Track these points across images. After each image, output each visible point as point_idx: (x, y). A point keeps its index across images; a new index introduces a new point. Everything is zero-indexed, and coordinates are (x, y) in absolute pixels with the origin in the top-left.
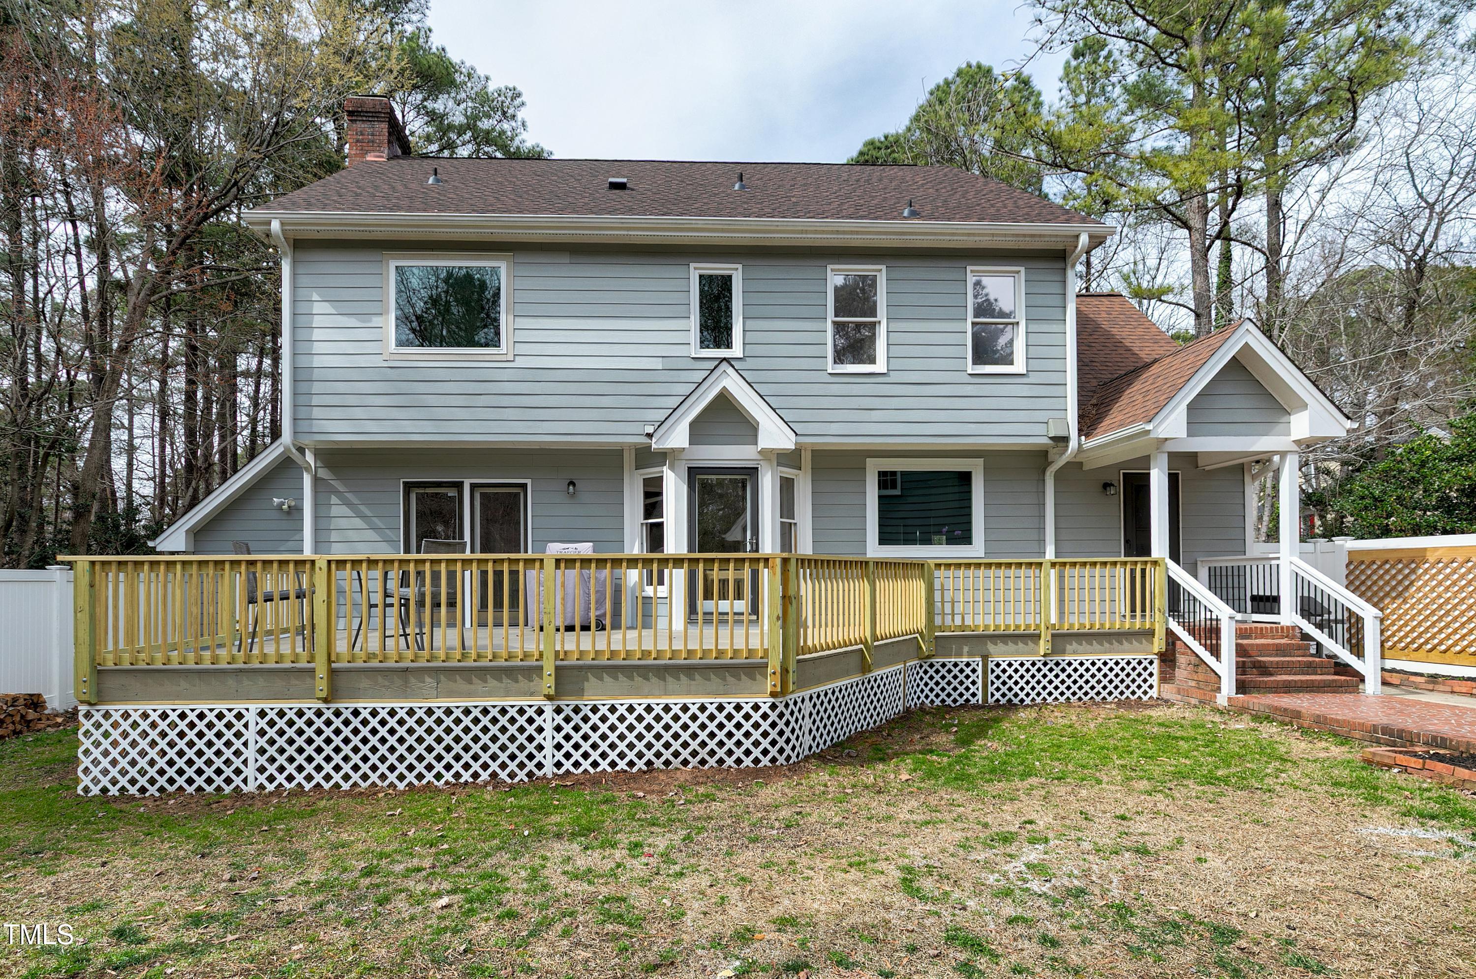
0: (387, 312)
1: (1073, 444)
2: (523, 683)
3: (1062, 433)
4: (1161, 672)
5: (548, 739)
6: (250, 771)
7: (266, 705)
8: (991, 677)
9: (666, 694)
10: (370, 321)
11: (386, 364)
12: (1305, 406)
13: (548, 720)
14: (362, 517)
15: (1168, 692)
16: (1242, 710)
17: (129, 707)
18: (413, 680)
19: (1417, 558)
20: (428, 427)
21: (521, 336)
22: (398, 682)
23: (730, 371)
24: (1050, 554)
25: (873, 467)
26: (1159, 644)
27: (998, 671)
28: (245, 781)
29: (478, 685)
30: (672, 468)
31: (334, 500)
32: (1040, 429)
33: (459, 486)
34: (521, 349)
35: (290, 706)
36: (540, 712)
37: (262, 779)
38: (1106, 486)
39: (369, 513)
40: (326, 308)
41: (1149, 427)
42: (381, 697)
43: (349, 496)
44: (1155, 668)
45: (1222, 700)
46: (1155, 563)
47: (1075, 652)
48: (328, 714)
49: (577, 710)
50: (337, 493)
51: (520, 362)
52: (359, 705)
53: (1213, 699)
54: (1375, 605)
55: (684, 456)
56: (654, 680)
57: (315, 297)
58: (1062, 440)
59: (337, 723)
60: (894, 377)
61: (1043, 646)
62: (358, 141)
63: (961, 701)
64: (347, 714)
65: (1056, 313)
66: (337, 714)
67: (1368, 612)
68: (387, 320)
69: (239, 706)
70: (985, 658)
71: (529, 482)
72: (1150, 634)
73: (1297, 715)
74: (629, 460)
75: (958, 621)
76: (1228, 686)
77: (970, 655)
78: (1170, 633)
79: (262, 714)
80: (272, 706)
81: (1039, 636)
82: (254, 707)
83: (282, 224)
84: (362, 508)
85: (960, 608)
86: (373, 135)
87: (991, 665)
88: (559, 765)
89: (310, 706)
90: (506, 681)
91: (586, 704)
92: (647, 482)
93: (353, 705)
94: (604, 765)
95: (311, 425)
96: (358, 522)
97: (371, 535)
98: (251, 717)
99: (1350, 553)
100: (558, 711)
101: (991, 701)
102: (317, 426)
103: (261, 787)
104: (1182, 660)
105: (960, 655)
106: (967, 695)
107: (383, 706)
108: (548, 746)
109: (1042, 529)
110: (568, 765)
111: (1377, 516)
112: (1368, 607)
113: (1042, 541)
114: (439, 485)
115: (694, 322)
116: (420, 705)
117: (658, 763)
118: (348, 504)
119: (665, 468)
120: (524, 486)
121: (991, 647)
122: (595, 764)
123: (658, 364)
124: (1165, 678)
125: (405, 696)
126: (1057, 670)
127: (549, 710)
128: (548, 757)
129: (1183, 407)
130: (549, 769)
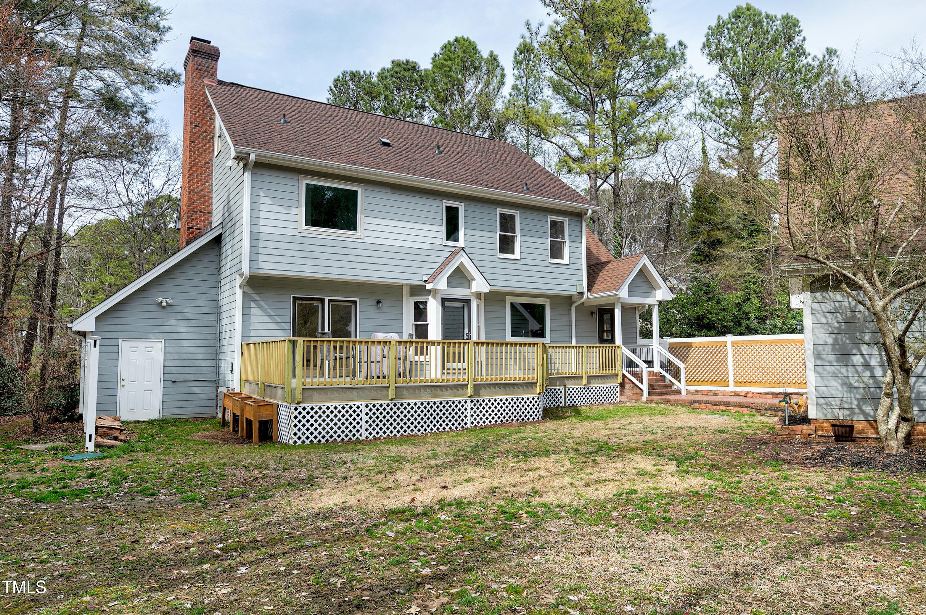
0: (301, 206)
1: (585, 296)
2: (460, 391)
3: (582, 291)
4: (621, 391)
5: (469, 413)
6: (362, 431)
7: (368, 403)
8: (567, 395)
9: (506, 394)
10: (290, 210)
11: (299, 234)
12: (661, 288)
13: (469, 405)
14: (269, 315)
15: (623, 399)
16: (652, 401)
17: (313, 405)
18: (422, 390)
19: (689, 345)
20: (315, 269)
21: (368, 227)
22: (417, 391)
23: (464, 254)
24: (574, 343)
25: (509, 300)
26: (620, 380)
27: (569, 392)
28: (361, 435)
29: (445, 392)
30: (434, 297)
31: (253, 305)
32: (573, 288)
33: (322, 301)
34: (367, 233)
35: (377, 402)
36: (466, 402)
37: (367, 434)
38: (592, 313)
39: (272, 313)
40: (268, 200)
41: (617, 293)
42: (411, 398)
43: (262, 303)
44: (618, 390)
45: (644, 399)
46: (618, 347)
47: (594, 384)
48: (391, 405)
49: (478, 401)
50: (255, 301)
51: (367, 240)
52: (403, 401)
53: (641, 399)
54: (683, 362)
55: (440, 292)
56: (502, 389)
57: (262, 194)
58: (582, 294)
59: (395, 409)
60: (523, 261)
61: (584, 381)
62: (197, 69)
63: (556, 405)
64: (398, 405)
65: (578, 239)
66: (395, 405)
67: (681, 365)
68: (301, 211)
69: (358, 403)
70: (565, 386)
71: (358, 300)
72: (617, 375)
73: (669, 400)
74: (406, 292)
75: (556, 371)
76: (646, 393)
77: (560, 385)
78: (623, 375)
79: (367, 406)
80: (371, 403)
81: (582, 377)
82: (364, 404)
83: (256, 155)
84: (269, 310)
85: (557, 366)
86: (208, 67)
87: (567, 390)
88: (472, 423)
89: (385, 402)
90: (454, 390)
91: (481, 399)
92: (416, 304)
93: (401, 402)
94: (487, 422)
95: (258, 264)
96: (266, 319)
97: (273, 326)
98: (363, 407)
99: (669, 343)
100: (472, 402)
101: (567, 405)
102: (262, 265)
103: (367, 437)
104: (627, 385)
105: (556, 386)
106: (559, 403)
107: (412, 401)
108: (469, 415)
109: (571, 331)
110: (475, 423)
111: (669, 327)
112: (681, 363)
113: (571, 337)
114: (312, 299)
115: (444, 228)
116: (425, 401)
117: (504, 421)
118: (261, 308)
119: (430, 298)
120: (355, 303)
121: (567, 382)
122: (484, 422)
123: (428, 247)
124: (622, 394)
125: (420, 398)
126: (588, 391)
127: (469, 401)
128: (469, 420)
129: (627, 286)
130: (469, 425)
